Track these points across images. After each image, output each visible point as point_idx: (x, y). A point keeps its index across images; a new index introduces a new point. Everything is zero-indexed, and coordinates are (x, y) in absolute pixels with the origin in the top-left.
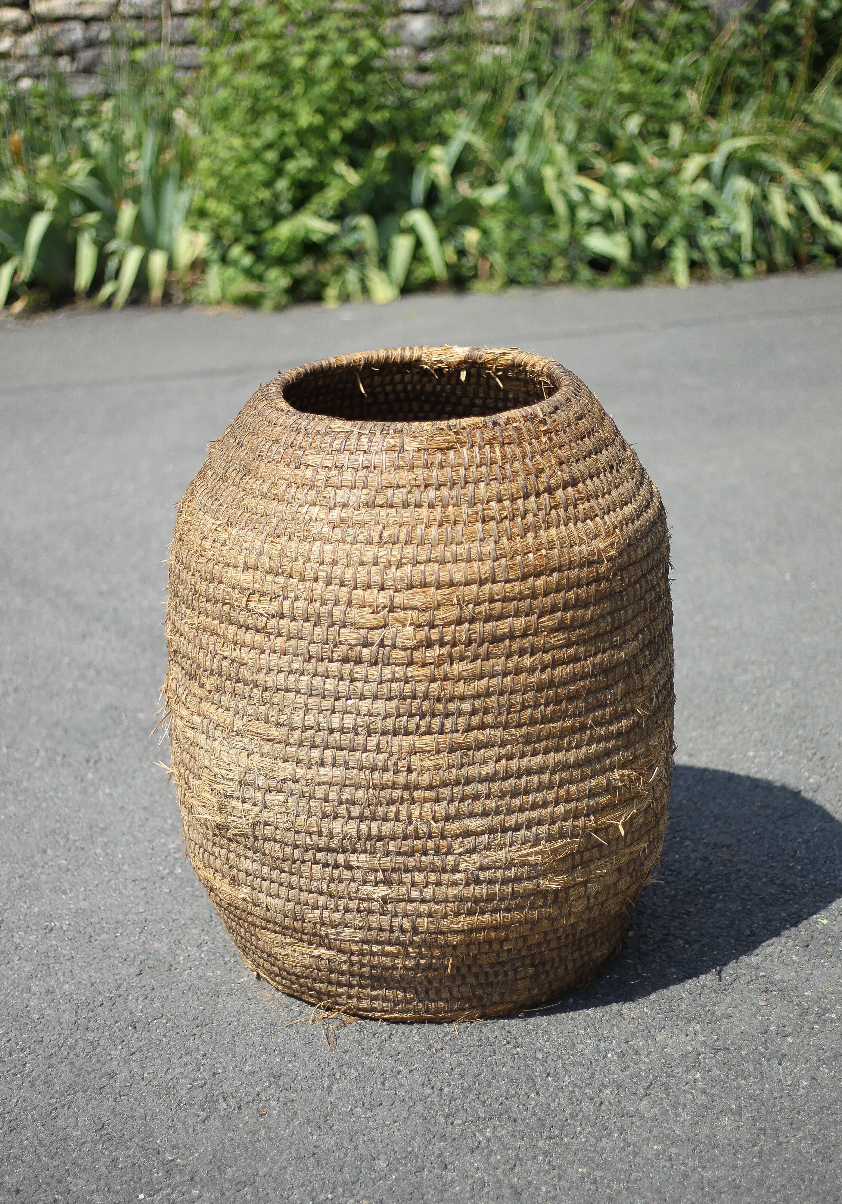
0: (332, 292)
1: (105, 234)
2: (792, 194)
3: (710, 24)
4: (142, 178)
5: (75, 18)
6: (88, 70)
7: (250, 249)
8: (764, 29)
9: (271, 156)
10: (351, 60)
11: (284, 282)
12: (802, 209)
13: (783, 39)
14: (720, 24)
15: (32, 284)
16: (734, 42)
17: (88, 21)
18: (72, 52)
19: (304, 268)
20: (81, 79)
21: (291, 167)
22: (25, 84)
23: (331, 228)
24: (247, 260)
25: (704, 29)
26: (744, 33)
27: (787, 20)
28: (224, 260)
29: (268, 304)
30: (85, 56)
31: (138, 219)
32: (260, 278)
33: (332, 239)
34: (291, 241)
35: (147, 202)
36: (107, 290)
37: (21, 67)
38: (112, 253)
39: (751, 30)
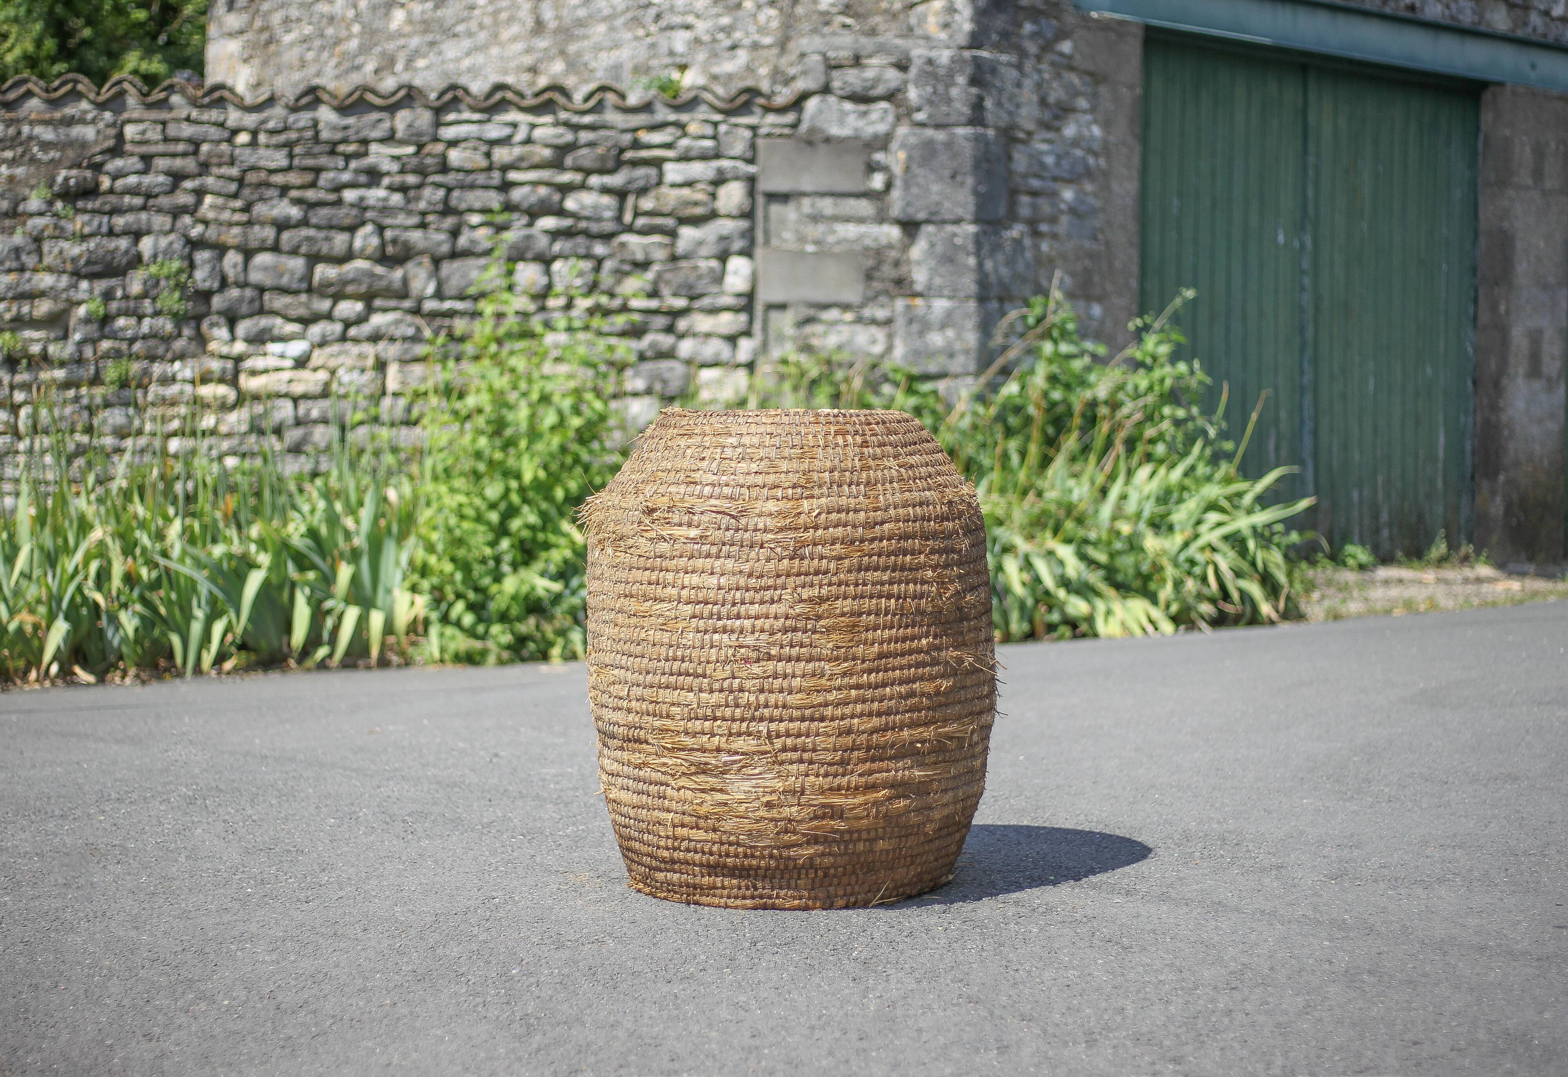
0: (556, 651)
1: (319, 595)
2: (1027, 565)
3: (940, 408)
4: (359, 541)
5: (286, 395)
6: (296, 450)
7: (471, 607)
8: (993, 411)
9: (494, 517)
10: (576, 422)
11: (507, 638)
12: (1038, 580)
13: (1014, 421)
14: (949, 408)
15: (243, 647)
16: (966, 423)
17: (296, 400)
18: (278, 431)
19: (528, 626)
20: (289, 458)
21: (515, 524)
22: (231, 462)
23: (557, 587)
24: (468, 619)
25: (934, 412)
26: (975, 414)
27: (1018, 401)
28: (445, 619)
29: (492, 659)
30: (293, 435)
31: (355, 580)
32: (483, 637)
33: (557, 599)
34: (514, 598)
35: (365, 563)
36: (322, 652)
37: (225, 445)
38: (329, 612)
39: (981, 409)
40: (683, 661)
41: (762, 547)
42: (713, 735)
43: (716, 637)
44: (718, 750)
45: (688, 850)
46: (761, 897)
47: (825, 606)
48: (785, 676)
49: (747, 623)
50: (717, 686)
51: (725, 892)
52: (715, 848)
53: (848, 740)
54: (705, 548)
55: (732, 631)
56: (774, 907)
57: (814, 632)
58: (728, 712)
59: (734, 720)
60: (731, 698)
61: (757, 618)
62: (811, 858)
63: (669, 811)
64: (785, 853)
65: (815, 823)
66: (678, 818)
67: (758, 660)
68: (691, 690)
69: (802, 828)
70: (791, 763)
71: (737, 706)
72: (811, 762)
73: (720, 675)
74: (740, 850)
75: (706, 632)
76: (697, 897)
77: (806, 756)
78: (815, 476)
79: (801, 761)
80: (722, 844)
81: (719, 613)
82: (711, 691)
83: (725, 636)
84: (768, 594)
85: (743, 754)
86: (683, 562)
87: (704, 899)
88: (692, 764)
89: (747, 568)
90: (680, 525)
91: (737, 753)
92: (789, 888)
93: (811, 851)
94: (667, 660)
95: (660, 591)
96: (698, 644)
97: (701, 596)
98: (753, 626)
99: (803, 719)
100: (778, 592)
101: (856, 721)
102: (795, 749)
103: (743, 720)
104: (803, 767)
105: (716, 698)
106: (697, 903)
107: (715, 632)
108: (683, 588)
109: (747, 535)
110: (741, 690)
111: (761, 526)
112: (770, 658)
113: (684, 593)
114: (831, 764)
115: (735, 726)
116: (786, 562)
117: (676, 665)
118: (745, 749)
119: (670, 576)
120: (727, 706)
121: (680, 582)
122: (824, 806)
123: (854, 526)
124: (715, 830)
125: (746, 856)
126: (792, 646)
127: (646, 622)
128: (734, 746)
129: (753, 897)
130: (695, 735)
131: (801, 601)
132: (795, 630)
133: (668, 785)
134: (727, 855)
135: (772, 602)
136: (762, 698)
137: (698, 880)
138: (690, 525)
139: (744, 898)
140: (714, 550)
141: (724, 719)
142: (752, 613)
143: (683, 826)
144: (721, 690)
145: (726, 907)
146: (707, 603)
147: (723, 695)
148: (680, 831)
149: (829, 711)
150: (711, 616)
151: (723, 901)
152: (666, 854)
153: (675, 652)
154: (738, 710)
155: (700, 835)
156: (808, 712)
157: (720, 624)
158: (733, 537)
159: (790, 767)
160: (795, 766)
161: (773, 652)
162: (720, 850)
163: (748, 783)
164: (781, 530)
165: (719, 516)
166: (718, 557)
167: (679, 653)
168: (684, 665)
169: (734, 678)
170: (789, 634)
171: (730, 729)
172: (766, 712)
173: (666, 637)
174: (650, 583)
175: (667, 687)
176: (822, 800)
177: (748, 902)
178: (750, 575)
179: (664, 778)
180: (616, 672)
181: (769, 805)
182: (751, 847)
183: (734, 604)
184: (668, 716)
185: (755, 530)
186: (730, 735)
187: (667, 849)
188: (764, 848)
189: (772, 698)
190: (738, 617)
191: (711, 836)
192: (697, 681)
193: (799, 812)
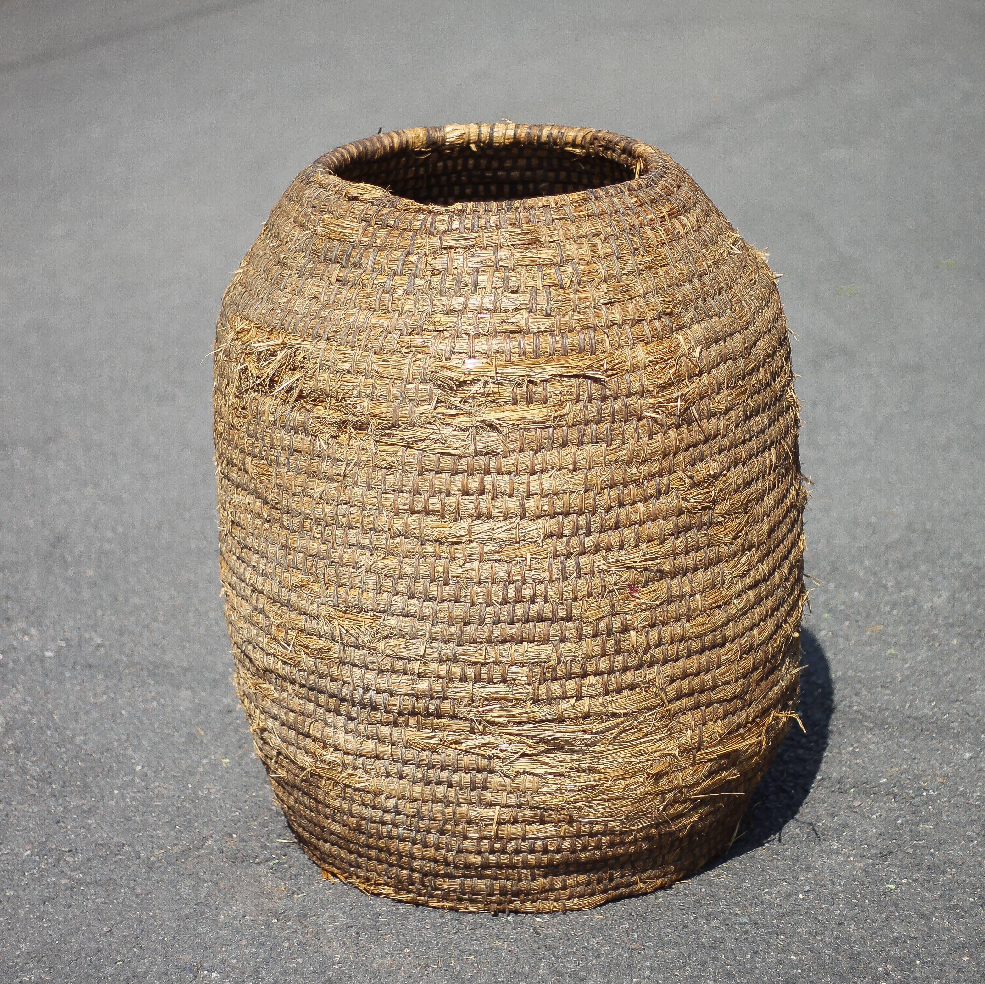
40: (533, 602)
41: (640, 419)
42: (579, 698)
43: (583, 560)
44: (586, 717)
45: (518, 851)
46: (616, 888)
47: (720, 484)
48: (682, 597)
49: (629, 534)
50: (589, 630)
51: (567, 892)
52: (567, 844)
53: (749, 662)
54: (559, 434)
55: (609, 549)
56: (631, 896)
57: (710, 524)
58: (604, 663)
59: (611, 672)
60: (610, 643)
61: (641, 523)
62: (694, 824)
63: (490, 805)
64: (665, 829)
65: (709, 782)
66: (508, 813)
67: (646, 585)
68: (545, 641)
69: (693, 794)
70: (684, 712)
71: (618, 652)
72: (709, 704)
73: (592, 614)
74: (605, 839)
75: (568, 556)
76: (517, 904)
77: (703, 698)
78: (678, 293)
79: (697, 706)
80: (578, 836)
81: (588, 527)
82: (580, 638)
83: (597, 557)
84: (651, 487)
85: (625, 715)
86: (525, 459)
87: (528, 906)
88: (541, 740)
89: (624, 453)
90: (515, 402)
91: (615, 715)
92: (653, 868)
93: (695, 818)
94: (505, 602)
95: (485, 503)
96: (556, 574)
97: (559, 506)
98: (638, 535)
99: (702, 651)
100: (665, 480)
101: (755, 631)
102: (690, 694)
103: (624, 670)
104: (698, 713)
105: (587, 646)
106: (516, 912)
107: (582, 552)
108: (529, 495)
109: (619, 405)
110: (625, 629)
111: (636, 386)
112: (662, 575)
113: (530, 504)
114: (730, 700)
115: (614, 680)
116: (672, 433)
117: (519, 610)
118: (630, 708)
119: (504, 482)
120: (604, 654)
121: (523, 488)
122: (721, 757)
123: (735, 359)
124: (571, 821)
125: (612, 845)
126: (687, 553)
127: (458, 551)
128: (610, 709)
129: (605, 891)
130: (549, 701)
131: (695, 485)
132: (688, 528)
133: (492, 771)
134: (584, 849)
135: (659, 494)
136: (654, 634)
137: (524, 885)
138: (530, 400)
139: (592, 894)
140: (573, 434)
141: (597, 673)
142: (635, 517)
143: (515, 821)
144: (595, 635)
145: (566, 910)
146: (567, 513)
147: (598, 641)
148: (506, 830)
149: (730, 631)
150: (575, 533)
151: (560, 903)
152: (474, 859)
153: (518, 590)
154: (619, 658)
155: (548, 829)
156: (708, 639)
157: (589, 541)
158: (599, 410)
159: (683, 719)
160: (689, 715)
161: (666, 568)
162: (573, 845)
163: (626, 752)
164: (662, 388)
165: (573, 381)
166: (581, 444)
167: (526, 592)
168: (535, 608)
169: (614, 614)
170: (682, 537)
171: (606, 685)
172: (658, 653)
173: (501, 571)
174: (466, 493)
175: (505, 641)
176: (722, 750)
177: (598, 898)
178: (629, 463)
179: (484, 763)
180: (393, 621)
181: (659, 776)
182: (622, 833)
183: (609, 509)
184: (504, 680)
185: (629, 395)
186: (607, 693)
187: (479, 853)
188: (639, 831)
189: (667, 632)
190: (616, 527)
191: (565, 829)
192: (557, 626)
193: (693, 775)
